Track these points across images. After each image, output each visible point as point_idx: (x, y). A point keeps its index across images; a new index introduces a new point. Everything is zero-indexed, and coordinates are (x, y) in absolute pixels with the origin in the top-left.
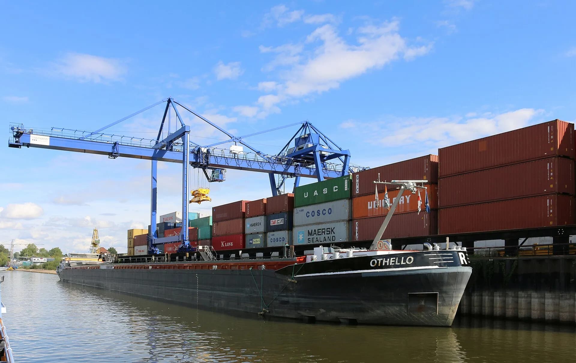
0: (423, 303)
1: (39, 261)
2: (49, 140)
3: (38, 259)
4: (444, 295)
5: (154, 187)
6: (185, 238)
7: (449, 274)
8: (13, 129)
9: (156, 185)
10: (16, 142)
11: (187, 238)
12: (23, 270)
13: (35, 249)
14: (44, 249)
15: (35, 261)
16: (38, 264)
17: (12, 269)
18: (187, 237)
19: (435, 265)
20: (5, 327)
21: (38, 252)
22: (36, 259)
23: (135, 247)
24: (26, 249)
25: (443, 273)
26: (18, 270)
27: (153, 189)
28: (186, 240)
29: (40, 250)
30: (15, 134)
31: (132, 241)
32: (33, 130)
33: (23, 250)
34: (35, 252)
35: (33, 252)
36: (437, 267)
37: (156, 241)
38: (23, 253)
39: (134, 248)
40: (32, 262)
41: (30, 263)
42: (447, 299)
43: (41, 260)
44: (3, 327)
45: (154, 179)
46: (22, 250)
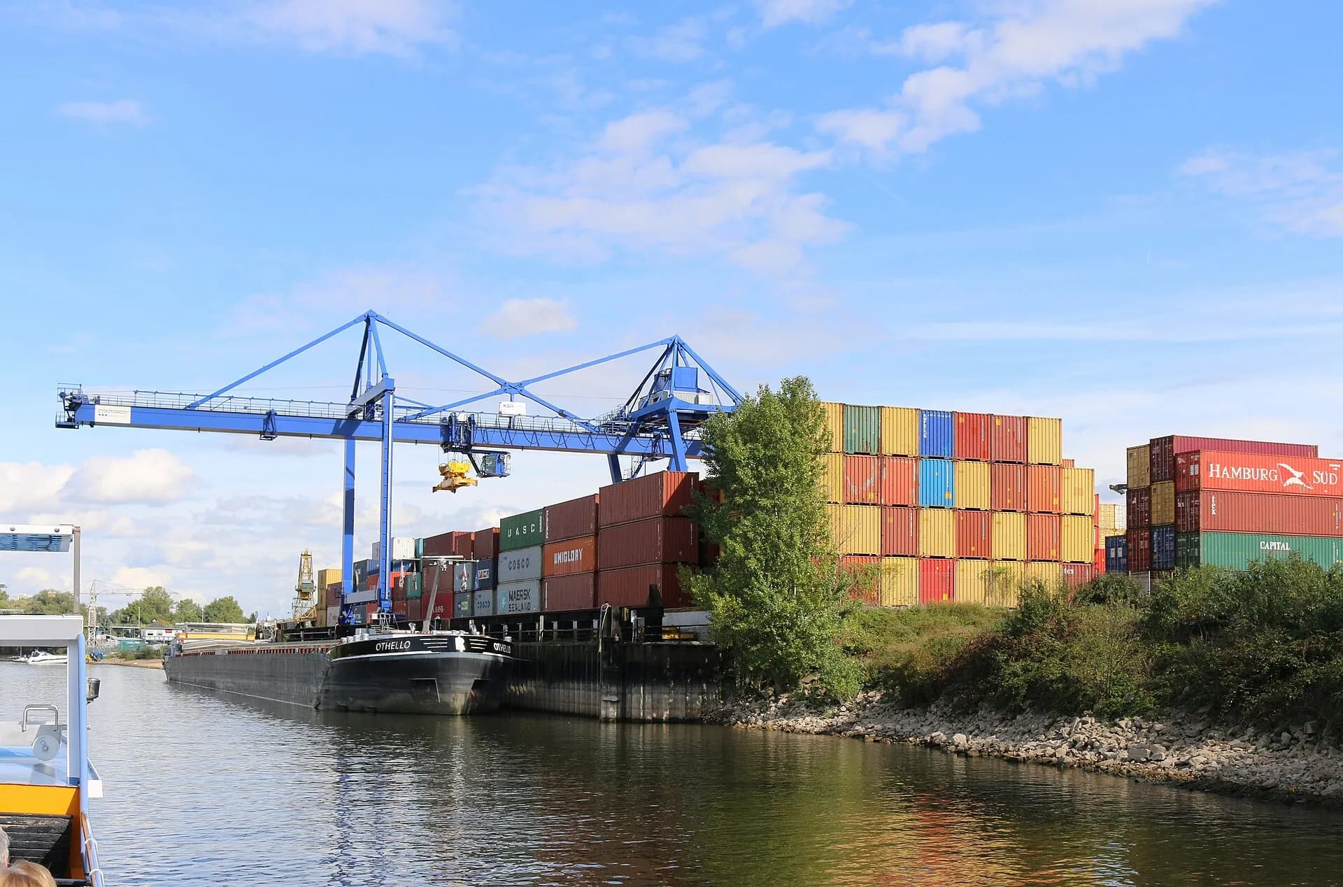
0: (429, 690)
1: (161, 639)
2: (129, 414)
3: (160, 631)
4: (441, 681)
5: (351, 487)
6: (382, 596)
7: (443, 659)
8: (62, 395)
9: (354, 485)
10: (70, 420)
11: (387, 595)
12: (118, 661)
13: (164, 601)
14: (191, 601)
15: (152, 639)
16: (156, 647)
17: (90, 658)
18: (387, 593)
19: (429, 650)
20: (94, 841)
21: (173, 611)
22: (155, 632)
23: (328, 608)
24: (137, 603)
25: (437, 659)
26: (108, 661)
27: (346, 492)
28: (385, 600)
29: (178, 606)
30: (67, 403)
31: (324, 593)
32: (101, 396)
33: (129, 605)
34: (166, 610)
35: (158, 610)
36: (430, 652)
37: (352, 598)
38: (128, 615)
39: (326, 610)
40: (144, 640)
41: (139, 643)
42: (445, 686)
43: (168, 634)
44: (90, 842)
45: (350, 472)
46: (127, 607)
